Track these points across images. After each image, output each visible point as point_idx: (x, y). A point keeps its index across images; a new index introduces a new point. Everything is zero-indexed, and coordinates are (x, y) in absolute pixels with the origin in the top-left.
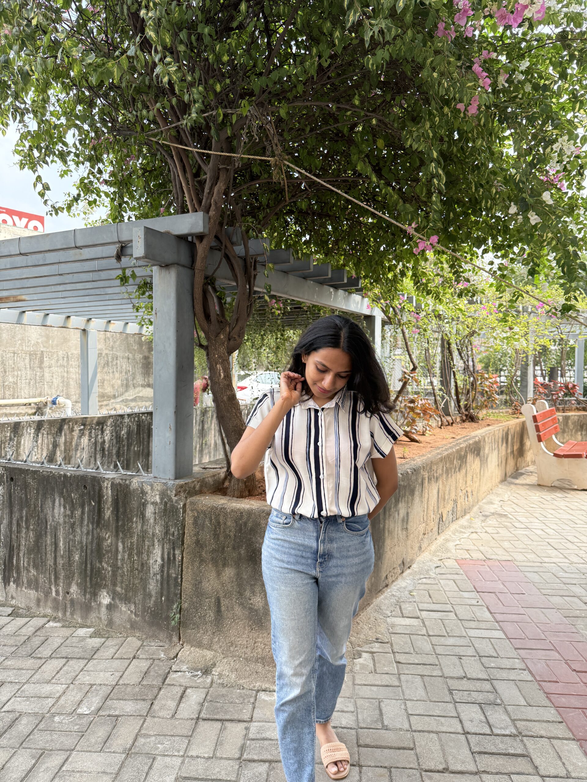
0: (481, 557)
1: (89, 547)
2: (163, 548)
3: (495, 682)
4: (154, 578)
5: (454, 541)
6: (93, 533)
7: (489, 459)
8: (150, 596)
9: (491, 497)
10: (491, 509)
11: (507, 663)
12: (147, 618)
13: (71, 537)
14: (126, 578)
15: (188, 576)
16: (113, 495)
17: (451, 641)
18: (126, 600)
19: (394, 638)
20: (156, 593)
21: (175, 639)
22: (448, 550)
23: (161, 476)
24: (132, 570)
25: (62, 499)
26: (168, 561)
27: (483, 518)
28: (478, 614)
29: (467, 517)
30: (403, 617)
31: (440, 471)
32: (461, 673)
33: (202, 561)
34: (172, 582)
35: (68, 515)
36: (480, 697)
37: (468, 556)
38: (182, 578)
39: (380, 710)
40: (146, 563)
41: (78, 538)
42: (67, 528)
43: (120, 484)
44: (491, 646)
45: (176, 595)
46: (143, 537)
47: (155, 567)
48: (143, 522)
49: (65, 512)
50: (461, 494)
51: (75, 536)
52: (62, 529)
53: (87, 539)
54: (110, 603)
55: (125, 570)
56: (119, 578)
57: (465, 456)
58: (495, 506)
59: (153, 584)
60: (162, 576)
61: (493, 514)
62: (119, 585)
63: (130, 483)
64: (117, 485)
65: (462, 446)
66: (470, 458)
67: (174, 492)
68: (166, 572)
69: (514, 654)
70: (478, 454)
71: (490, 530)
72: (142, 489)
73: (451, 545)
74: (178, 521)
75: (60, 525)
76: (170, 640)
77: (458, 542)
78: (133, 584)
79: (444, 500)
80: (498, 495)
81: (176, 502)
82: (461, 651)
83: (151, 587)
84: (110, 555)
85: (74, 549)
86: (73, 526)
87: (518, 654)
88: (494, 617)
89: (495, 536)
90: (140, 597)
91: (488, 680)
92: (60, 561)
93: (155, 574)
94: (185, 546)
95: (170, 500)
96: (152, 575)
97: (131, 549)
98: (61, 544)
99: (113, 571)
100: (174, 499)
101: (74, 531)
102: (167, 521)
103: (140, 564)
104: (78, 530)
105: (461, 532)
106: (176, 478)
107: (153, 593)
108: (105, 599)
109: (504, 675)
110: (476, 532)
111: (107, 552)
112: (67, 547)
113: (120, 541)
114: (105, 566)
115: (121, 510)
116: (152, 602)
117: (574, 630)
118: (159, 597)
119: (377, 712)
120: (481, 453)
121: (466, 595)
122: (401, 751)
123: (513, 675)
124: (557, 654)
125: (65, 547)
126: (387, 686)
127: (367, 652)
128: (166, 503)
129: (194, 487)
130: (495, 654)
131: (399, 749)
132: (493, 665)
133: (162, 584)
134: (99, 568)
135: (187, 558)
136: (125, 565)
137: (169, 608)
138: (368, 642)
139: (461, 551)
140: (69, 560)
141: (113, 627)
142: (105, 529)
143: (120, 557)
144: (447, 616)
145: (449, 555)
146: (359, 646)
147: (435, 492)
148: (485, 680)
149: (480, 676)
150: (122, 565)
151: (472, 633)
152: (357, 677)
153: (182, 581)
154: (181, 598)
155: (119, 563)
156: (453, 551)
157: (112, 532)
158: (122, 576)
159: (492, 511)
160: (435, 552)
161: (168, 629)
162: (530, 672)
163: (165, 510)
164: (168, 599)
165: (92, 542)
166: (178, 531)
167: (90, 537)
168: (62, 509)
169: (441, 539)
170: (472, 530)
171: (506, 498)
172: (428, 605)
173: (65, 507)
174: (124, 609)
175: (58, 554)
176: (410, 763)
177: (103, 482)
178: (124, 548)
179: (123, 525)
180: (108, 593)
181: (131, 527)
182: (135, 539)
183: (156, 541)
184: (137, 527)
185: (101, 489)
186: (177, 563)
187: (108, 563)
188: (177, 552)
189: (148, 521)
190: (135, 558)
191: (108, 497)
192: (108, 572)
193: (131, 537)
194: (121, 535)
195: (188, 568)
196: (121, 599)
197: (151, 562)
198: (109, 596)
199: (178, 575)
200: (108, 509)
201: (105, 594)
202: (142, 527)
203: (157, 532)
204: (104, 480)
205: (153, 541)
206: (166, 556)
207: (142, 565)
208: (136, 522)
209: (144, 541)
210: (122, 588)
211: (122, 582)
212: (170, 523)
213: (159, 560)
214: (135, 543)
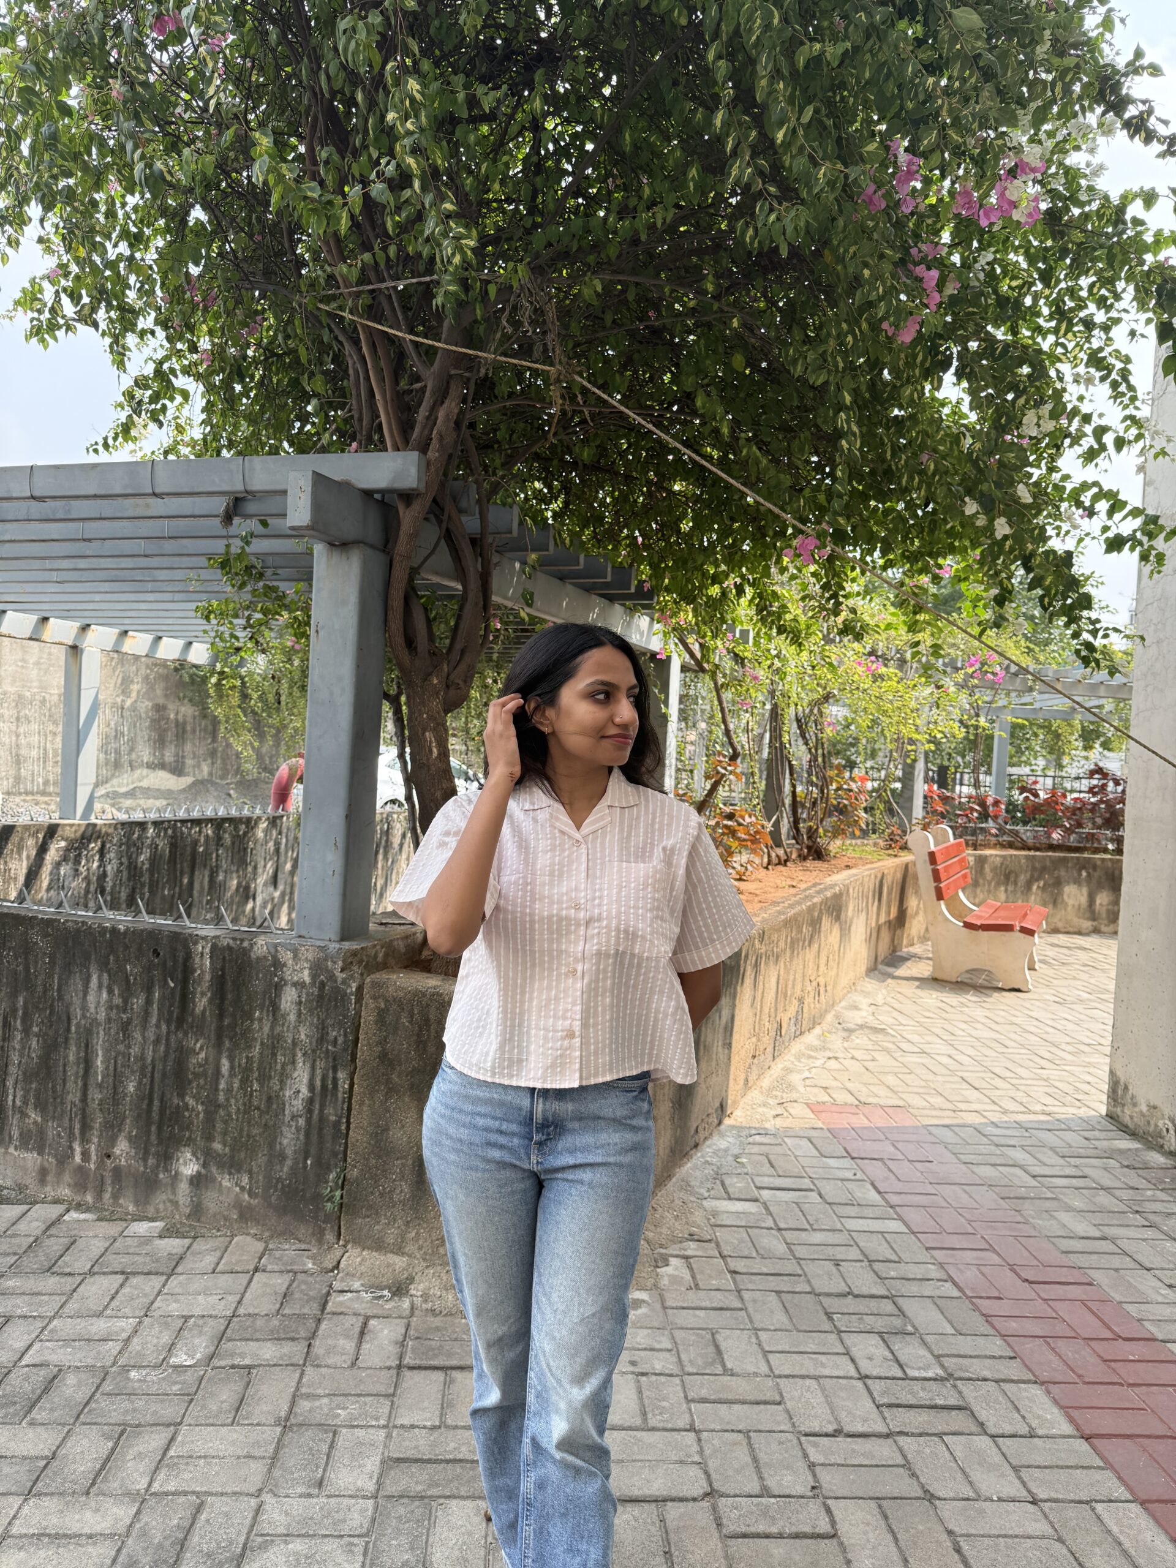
0: (851, 1100)
1: (159, 1067)
2: (313, 1068)
3: (900, 1301)
4: (293, 1123)
5: (800, 1072)
6: (167, 1040)
7: (853, 928)
8: (283, 1157)
9: (856, 997)
10: (856, 1018)
11: (917, 1271)
12: (273, 1199)
13: (122, 1048)
14: (233, 1124)
15: (361, 1118)
16: (213, 969)
17: (818, 1238)
18: (231, 1167)
19: (719, 1233)
20: (296, 1152)
21: (330, 1237)
22: (791, 1087)
23: (312, 934)
24: (248, 1109)
25: (105, 976)
26: (323, 1092)
27: (845, 1034)
28: (858, 1194)
29: (817, 1030)
30: (730, 1199)
31: (782, 944)
32: (842, 1288)
33: (391, 1090)
34: (328, 1132)
35: (118, 1007)
36: (880, 1324)
37: (826, 1098)
38: (348, 1123)
39: (717, 1347)
40: (278, 1096)
41: (134, 1051)
42: (113, 1032)
43: (229, 948)
44: (886, 1245)
45: (335, 1154)
46: (274, 1047)
47: (295, 1102)
48: (275, 1019)
49: (110, 1001)
50: (810, 988)
51: (129, 1047)
52: (102, 1035)
53: (154, 1052)
54: (199, 1173)
55: (233, 1109)
56: (219, 1126)
57: (820, 919)
58: (864, 1014)
59: (289, 1135)
60: (309, 1121)
61: (861, 1027)
62: (218, 1138)
63: (251, 946)
64: (223, 949)
65: (815, 900)
66: (826, 922)
67: (340, 963)
68: (316, 1112)
69: (924, 1256)
70: (838, 918)
71: (858, 1054)
72: (275, 957)
73: (795, 1078)
74: (345, 1017)
75: (99, 1026)
76: (320, 1241)
77: (807, 1074)
79: (786, 995)
80: (866, 994)
81: (344, 982)
82: (840, 1253)
83: (285, 1142)
84: (202, 1081)
85: (127, 1072)
86: (125, 1027)
87: (932, 1257)
88: (884, 1198)
89: (868, 1064)
90: (261, 1159)
91: (887, 1297)
92: (98, 1097)
93: (294, 1117)
94: (359, 1063)
95: (332, 977)
96: (287, 1118)
97: (247, 1070)
98: (100, 1063)
99: (207, 1112)
100: (340, 976)
101: (127, 1037)
102: (322, 1016)
103: (264, 1097)
104: (137, 1035)
105: (810, 1057)
106: (343, 939)
107: (289, 1152)
108: (188, 1166)
109: (914, 1288)
110: (836, 1058)
111: (197, 1076)
112: (112, 1068)
113: (225, 1054)
114: (192, 1102)
115: (229, 996)
116: (285, 1169)
117: (1020, 1219)
118: (301, 1159)
119: (712, 1349)
120: (843, 917)
121: (832, 1162)
122: (762, 1407)
123: (928, 1289)
124: (995, 1257)
125: (107, 1069)
126: (721, 1309)
127: (677, 1256)
128: (323, 985)
129: (376, 956)
130: (894, 1258)
131: (758, 1403)
132: (893, 1274)
133: (307, 1134)
134: (178, 1107)
135: (360, 1086)
136: (233, 1101)
137: (321, 1179)
138: (675, 1240)
139: (815, 1090)
140: (116, 1093)
141: (203, 1219)
142: (195, 1034)
143: (222, 1085)
144: (806, 1197)
145: (795, 1096)
146: (661, 1246)
147: (774, 980)
148: (882, 1297)
149: (874, 1291)
150: (227, 1100)
151: (852, 1224)
152: (667, 1295)
153: (348, 1128)
154: (345, 1160)
155: (221, 1098)
156: (802, 1089)
157: (209, 1038)
158: (226, 1122)
159: (860, 1022)
160: (771, 1089)
161: (316, 1218)
162: (955, 1284)
163: (320, 997)
164: (318, 1163)
165: (165, 1059)
166: (345, 1035)
167: (162, 1049)
168: (105, 996)
169: (778, 1067)
170: (828, 1054)
171: (880, 999)
172: (771, 1179)
173: (110, 992)
174: (226, 1183)
175: (91, 1082)
176: (779, 1423)
177: (196, 943)
178: (232, 1068)
179: (233, 1026)
180: (194, 1154)
181: (249, 1029)
182: (256, 1050)
183: (299, 1054)
184: (261, 1028)
185: (188, 956)
186: (340, 1095)
187: (196, 1098)
188: (342, 1075)
189: (284, 1017)
190: (256, 1086)
191: (203, 972)
192: (198, 1115)
193: (249, 1047)
194: (227, 1043)
195: (362, 1104)
196: (221, 1166)
197: (287, 1093)
198: (197, 1159)
199: (341, 1117)
200: (203, 994)
201: (189, 1156)
202: (272, 1028)
203: (303, 1037)
204: (196, 939)
205: (294, 1055)
206: (318, 1083)
207: (269, 1099)
208: (260, 1020)
209: (274, 1055)
210: (225, 1145)
211: (225, 1133)
212: (329, 1022)
213: (304, 1091)
214: (256, 1059)
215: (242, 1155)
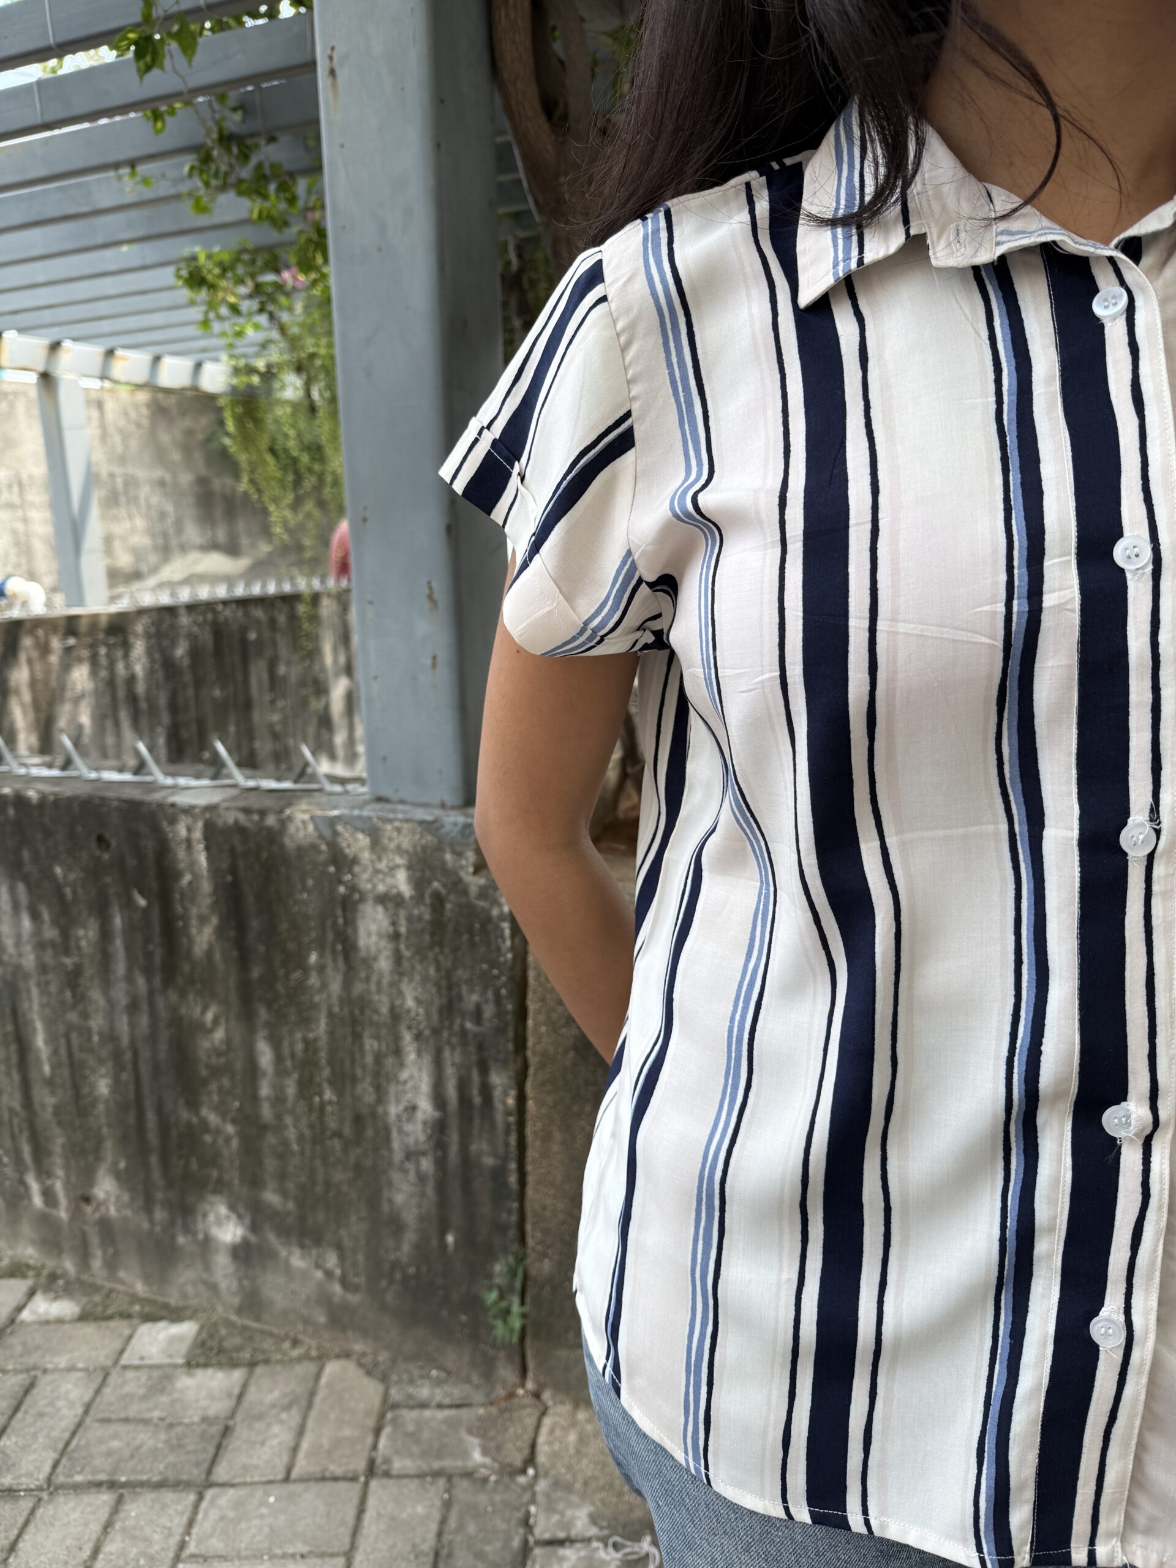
1: (145, 1053)
2: (438, 1065)
4: (410, 1166)
6: (152, 1004)
8: (397, 1226)
12: (389, 1296)
13: (73, 1017)
14: (295, 1161)
15: (548, 1164)
16: (215, 870)
18: (303, 1234)
20: (421, 1219)
24: (318, 1135)
25: (21, 888)
26: (464, 1110)
34: (482, 1185)
35: (53, 944)
38: (522, 1172)
40: (374, 1114)
41: (97, 1023)
42: (53, 988)
43: (241, 829)
45: (502, 1228)
47: (408, 1127)
49: (37, 932)
51: (85, 1016)
52: (35, 992)
53: (132, 1025)
54: (246, 1241)
55: (291, 1134)
56: (270, 1164)
59: (405, 1187)
60: (441, 1163)
62: (272, 1184)
63: (283, 823)
64: (228, 831)
68: (454, 1148)
72: (334, 846)
74: (493, 964)
75: (26, 976)
76: (489, 1376)
78: (328, 1184)
83: (399, 1198)
84: (226, 1082)
85: (91, 1060)
86: (73, 979)
90: (358, 1226)
92: (47, 1100)
93: (410, 1155)
95: (457, 885)
96: (398, 1156)
97: (309, 1063)
98: (40, 1041)
99: (244, 1138)
101: (80, 998)
102: (447, 963)
103: (348, 1115)
104: (96, 995)
107: (410, 1216)
108: (225, 1228)
111: (216, 1072)
112: (63, 1051)
113: (262, 1034)
114: (213, 1118)
115: (255, 924)
116: (406, 1247)
118: (434, 1232)
125: (55, 1052)
133: (441, 1188)
134: (189, 1125)
135: (541, 1103)
136: (288, 1120)
137: (478, 1272)
140: (77, 1096)
141: (265, 1317)
142: (201, 994)
143: (265, 1090)
154: (524, 1242)
155: (266, 1112)
157: (227, 1003)
158: (281, 1156)
163: (437, 925)
164: (468, 1239)
165: (153, 1038)
166: (498, 1002)
167: (144, 1020)
168: (27, 923)
173: (35, 916)
174: (297, 1262)
175: (33, 1075)
177: (173, 821)
178: (279, 1058)
179: (269, 980)
180: (232, 1208)
181: (301, 988)
182: (322, 1026)
183: (407, 1037)
184: (324, 986)
185: (163, 848)
186: (499, 1118)
187: (221, 1110)
188: (499, 1079)
189: (368, 962)
190: (328, 1095)
191: (196, 877)
192: (228, 1140)
193: (306, 1021)
194: (263, 1014)
195: (547, 1138)
196: (284, 1232)
197: (394, 1110)
198: (240, 1217)
199: (505, 1159)
200: (203, 920)
201: (223, 1210)
202: (347, 984)
203: (410, 1003)
204: (174, 813)
205: (397, 1038)
206: (451, 1092)
207: (358, 1120)
208: (321, 969)
209: (357, 1037)
210: (284, 1194)
211: (282, 1176)
212: (461, 974)
213: (425, 1107)
214: (323, 1042)
215: (320, 1216)
